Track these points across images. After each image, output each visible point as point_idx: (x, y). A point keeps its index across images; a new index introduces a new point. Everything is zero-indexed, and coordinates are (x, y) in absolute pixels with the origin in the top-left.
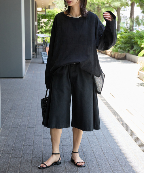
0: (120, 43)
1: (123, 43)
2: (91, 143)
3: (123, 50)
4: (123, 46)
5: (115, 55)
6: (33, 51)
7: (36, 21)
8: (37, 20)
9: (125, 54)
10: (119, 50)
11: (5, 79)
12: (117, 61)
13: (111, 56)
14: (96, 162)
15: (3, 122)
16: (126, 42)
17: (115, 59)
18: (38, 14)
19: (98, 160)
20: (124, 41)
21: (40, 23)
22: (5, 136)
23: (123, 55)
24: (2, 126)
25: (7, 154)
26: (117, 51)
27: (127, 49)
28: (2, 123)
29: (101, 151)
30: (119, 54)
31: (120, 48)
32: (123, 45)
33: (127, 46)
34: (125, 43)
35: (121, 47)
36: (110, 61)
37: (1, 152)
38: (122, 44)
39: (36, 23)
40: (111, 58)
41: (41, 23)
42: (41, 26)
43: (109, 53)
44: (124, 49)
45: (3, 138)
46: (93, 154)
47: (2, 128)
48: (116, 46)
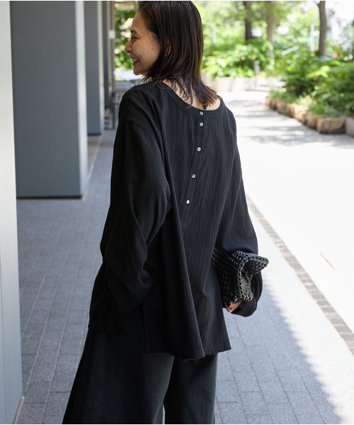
0: (328, 90)
1: (335, 89)
3: (336, 107)
4: (336, 98)
5: (316, 121)
7: (111, 29)
8: (114, 27)
9: (342, 118)
10: (327, 109)
12: (321, 137)
13: (305, 123)
16: (344, 86)
17: (316, 133)
18: (115, 8)
20: (340, 85)
21: (121, 31)
23: (335, 121)
26: (321, 112)
27: (348, 106)
30: (329, 119)
31: (329, 102)
32: (337, 95)
33: (347, 98)
34: (343, 90)
35: (331, 100)
36: (302, 140)
38: (334, 92)
39: (112, 34)
40: (304, 127)
41: (125, 31)
42: (123, 39)
43: (300, 116)
44: (338, 106)
48: (317, 96)
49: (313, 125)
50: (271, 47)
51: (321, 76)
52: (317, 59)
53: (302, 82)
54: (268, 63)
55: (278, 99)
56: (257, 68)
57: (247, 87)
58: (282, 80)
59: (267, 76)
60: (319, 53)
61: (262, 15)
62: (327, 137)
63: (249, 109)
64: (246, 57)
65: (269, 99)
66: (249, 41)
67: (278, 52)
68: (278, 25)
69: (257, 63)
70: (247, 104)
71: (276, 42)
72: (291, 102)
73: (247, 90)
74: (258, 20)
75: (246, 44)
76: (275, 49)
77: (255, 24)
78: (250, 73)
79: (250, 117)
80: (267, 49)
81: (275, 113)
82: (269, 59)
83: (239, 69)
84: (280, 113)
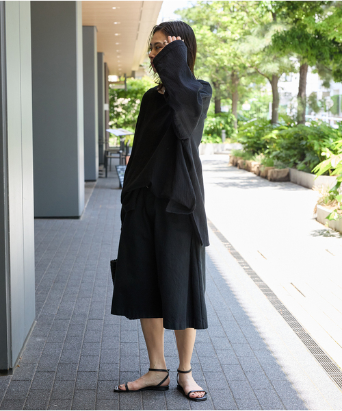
0: (277, 149)
1: (283, 148)
2: (218, 352)
3: (283, 161)
4: (283, 154)
5: (267, 172)
6: (100, 164)
7: (106, 103)
8: (108, 101)
9: (287, 169)
10: (275, 162)
11: (42, 220)
12: (271, 183)
13: (259, 174)
14: (229, 391)
15: (40, 308)
16: (289, 145)
17: (267, 181)
18: (110, 88)
19: (233, 386)
20: (286, 144)
21: (114, 107)
22: (44, 336)
23: (283, 172)
24: (37, 317)
25: (47, 374)
26: (271, 165)
27: (292, 160)
28: (38, 308)
29: (239, 368)
30: (276, 169)
31: (278, 158)
32: (284, 152)
33: (291, 154)
34: (289, 149)
35: (279, 155)
36: (257, 185)
37: (36, 370)
38: (282, 150)
39: (106, 107)
40: (258, 177)
41: (117, 106)
42: (115, 113)
43: (255, 169)
44: (285, 160)
45: (39, 340)
46: (222, 375)
47: (36, 319)
48: (269, 153)
49: (264, 175)
50: (235, 120)
51: (272, 138)
52: (270, 125)
53: (259, 144)
54: (232, 131)
55: (238, 157)
56: (224, 135)
57: (216, 151)
58: (243, 143)
59: (232, 143)
60: (272, 122)
61: (229, 94)
62: (276, 183)
63: (217, 166)
64: (215, 127)
65: (232, 158)
66: (218, 114)
67: (240, 123)
68: (242, 103)
69: (224, 131)
70: (215, 163)
71: (239, 115)
72: (249, 159)
73: (215, 153)
74: (225, 98)
75: (215, 117)
76: (238, 120)
77: (223, 101)
78: (218, 139)
79: (216, 171)
80: (232, 120)
81: (237, 168)
82: (234, 129)
83: (210, 137)
84: (240, 168)
